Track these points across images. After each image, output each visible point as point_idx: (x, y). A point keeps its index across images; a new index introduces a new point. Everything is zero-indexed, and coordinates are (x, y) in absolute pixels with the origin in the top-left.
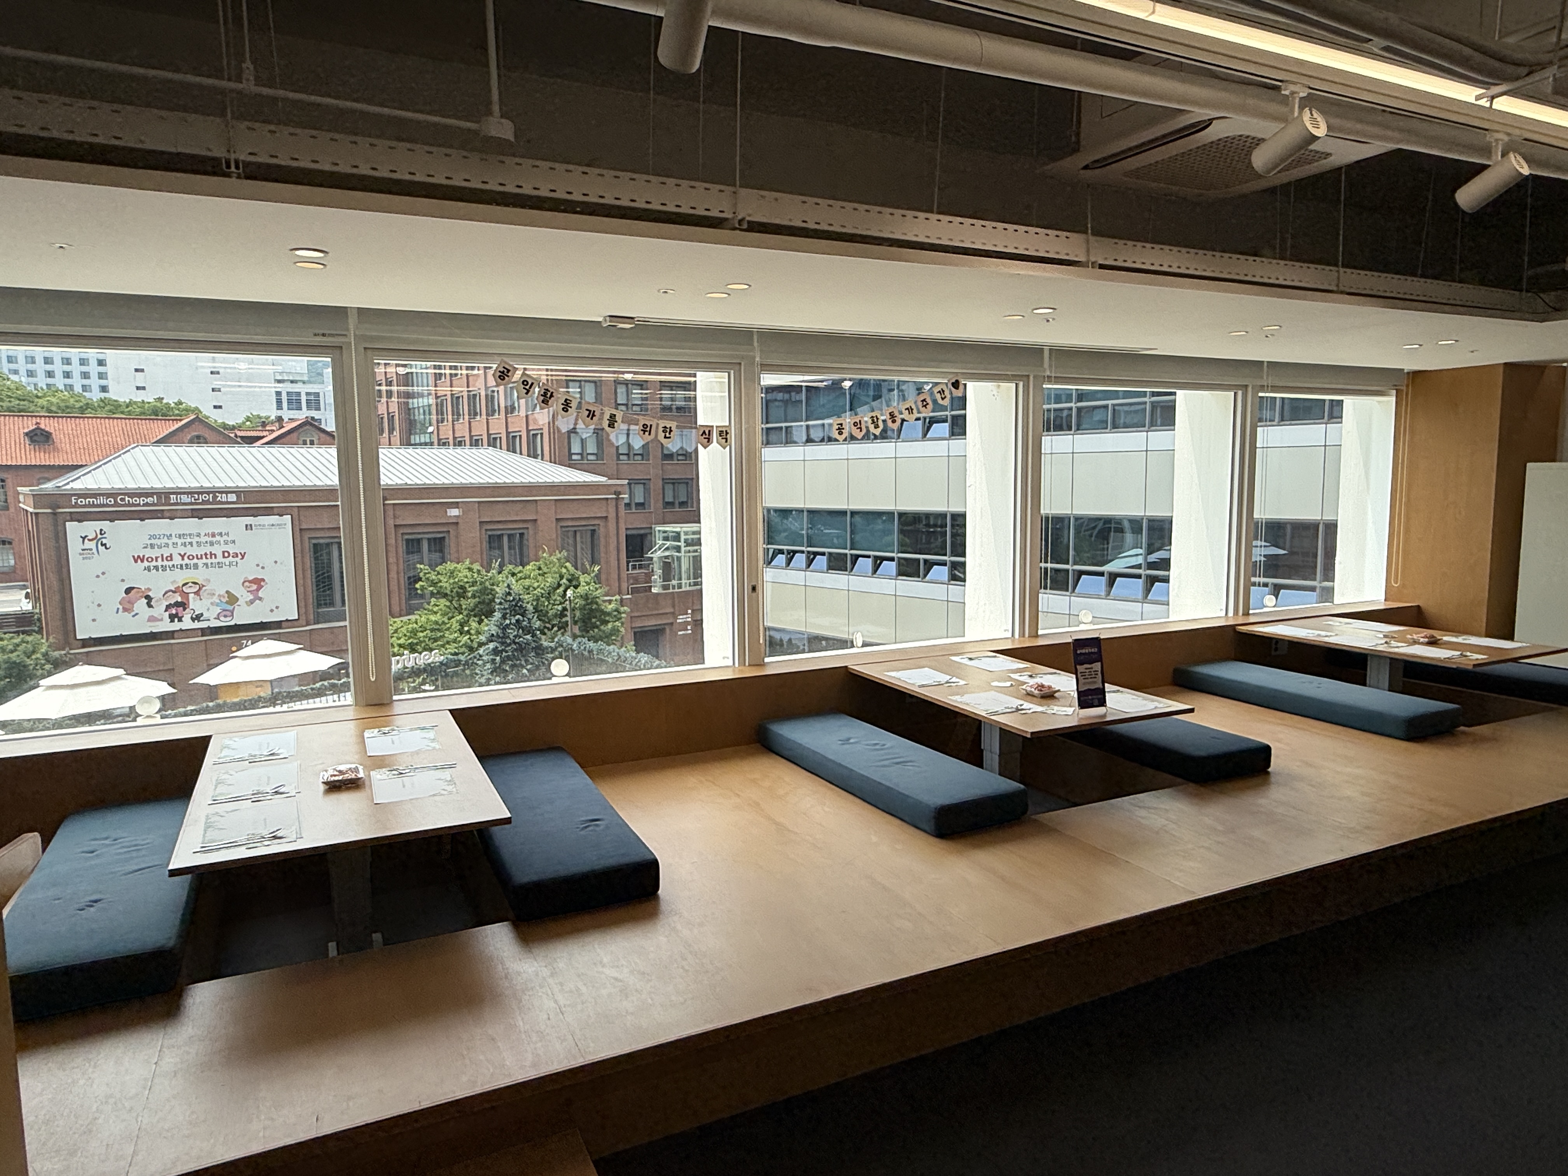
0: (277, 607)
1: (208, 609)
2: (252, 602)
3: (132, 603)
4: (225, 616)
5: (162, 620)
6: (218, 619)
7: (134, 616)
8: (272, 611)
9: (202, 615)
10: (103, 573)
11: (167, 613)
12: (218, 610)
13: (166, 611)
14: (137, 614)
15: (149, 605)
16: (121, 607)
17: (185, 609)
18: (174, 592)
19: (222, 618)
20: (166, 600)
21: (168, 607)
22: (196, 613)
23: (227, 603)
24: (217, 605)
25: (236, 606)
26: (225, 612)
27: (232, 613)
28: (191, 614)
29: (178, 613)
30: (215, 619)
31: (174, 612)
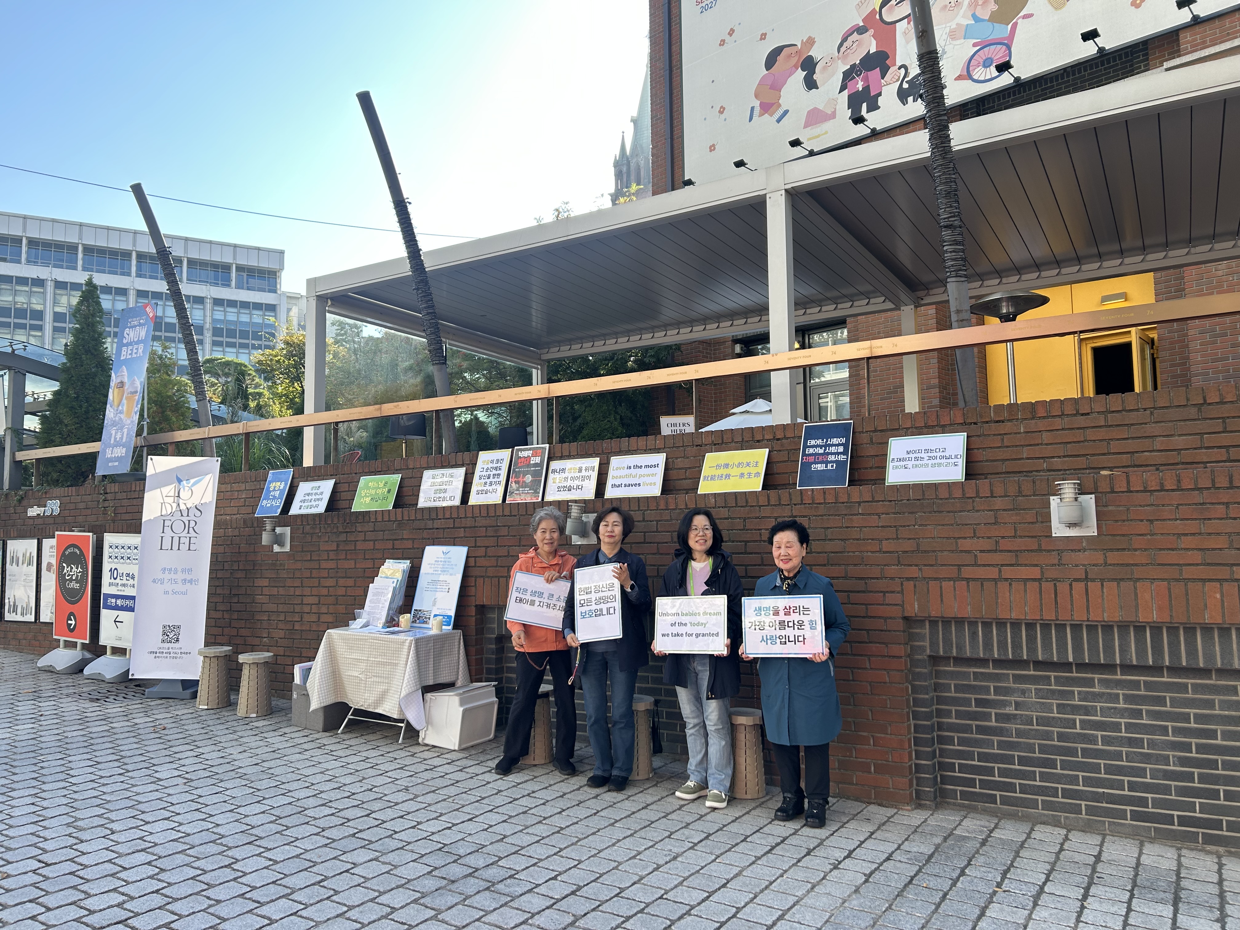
3: (776, 87)
4: (986, 64)
5: (833, 116)
6: (969, 77)
7: (778, 121)
10: (731, 32)
11: (846, 93)
13: (843, 88)
14: (786, 112)
15: (811, 84)
16: (757, 103)
17: (884, 72)
18: (861, 30)
19: (979, 73)
20: (844, 58)
21: (848, 76)
22: (912, 75)
23: (995, 18)
24: (967, 33)
25: (1020, 21)
26: (986, 49)
27: (1009, 48)
28: (897, 80)
29: (869, 86)
30: (959, 78)
31: (860, 86)
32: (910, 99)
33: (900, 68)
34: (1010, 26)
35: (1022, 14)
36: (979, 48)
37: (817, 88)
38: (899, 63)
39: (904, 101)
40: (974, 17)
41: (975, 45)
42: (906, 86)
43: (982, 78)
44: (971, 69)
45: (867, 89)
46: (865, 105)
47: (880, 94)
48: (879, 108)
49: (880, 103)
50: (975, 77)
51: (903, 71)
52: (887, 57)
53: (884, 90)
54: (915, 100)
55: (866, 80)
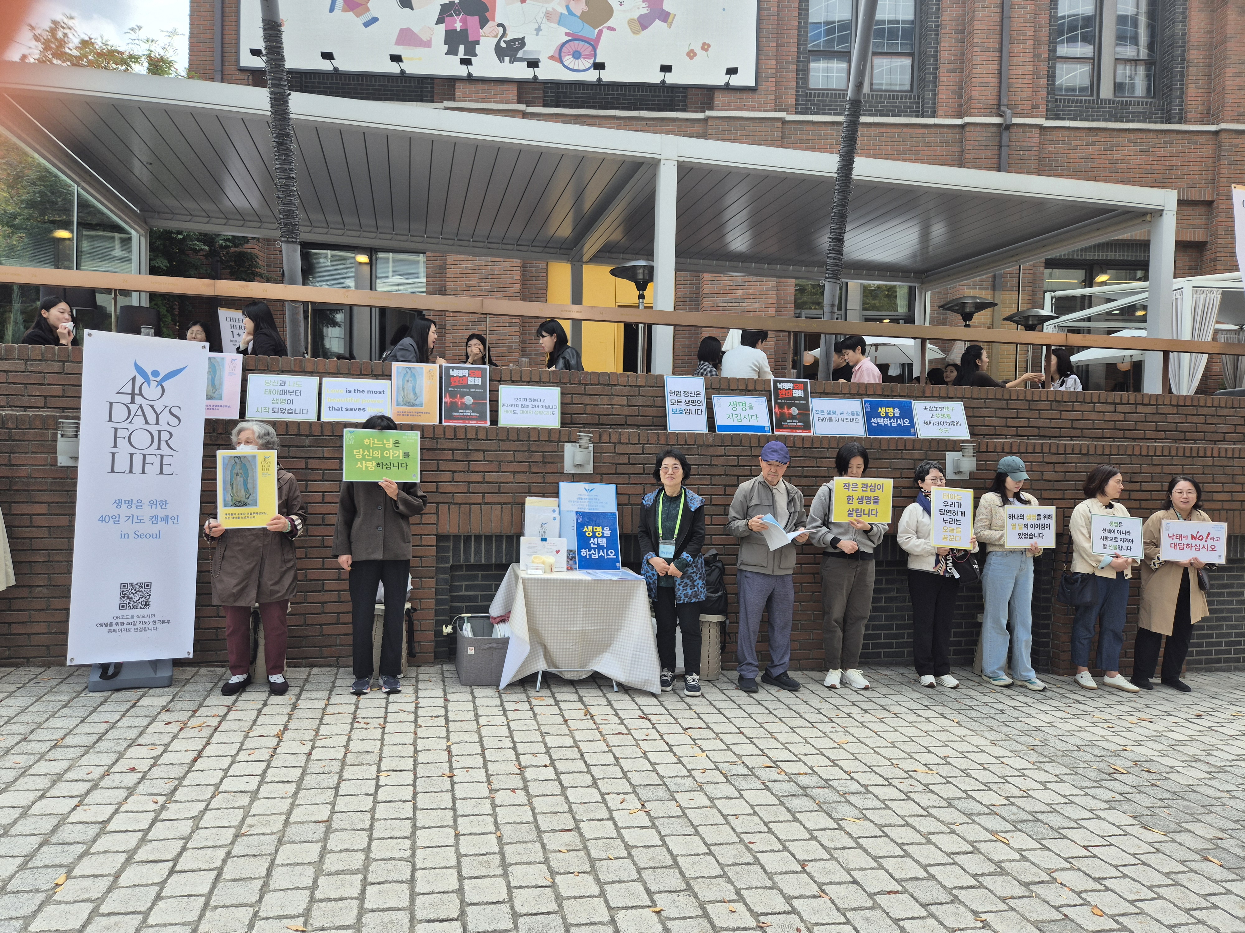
0: (705, 47)
1: (538, 30)
2: (643, 23)
4: (577, 55)
5: (428, 44)
7: (367, 25)
8: (691, 54)
9: (521, 42)
11: (442, 28)
12: (560, 35)
13: (440, 21)
14: (376, 19)
17: (483, 23)
19: (568, 60)
21: (446, 11)
22: (509, 37)
23: (584, 17)
24: (561, 21)
25: (605, 30)
26: (577, 42)
27: (595, 49)
28: (496, 36)
29: (467, 30)
30: (552, 58)
31: (458, 26)
32: (507, 59)
33: (499, 25)
34: (597, 31)
35: (607, 25)
36: (570, 38)
37: (412, 9)
38: (498, 20)
39: (501, 58)
40: (567, 7)
41: (567, 34)
42: (503, 45)
43: (571, 66)
44: (563, 54)
45: (464, 31)
46: (462, 47)
47: (478, 42)
48: (476, 55)
49: (477, 52)
50: (566, 63)
51: (501, 29)
52: (487, 10)
53: (482, 40)
54: (511, 62)
55: (464, 21)
